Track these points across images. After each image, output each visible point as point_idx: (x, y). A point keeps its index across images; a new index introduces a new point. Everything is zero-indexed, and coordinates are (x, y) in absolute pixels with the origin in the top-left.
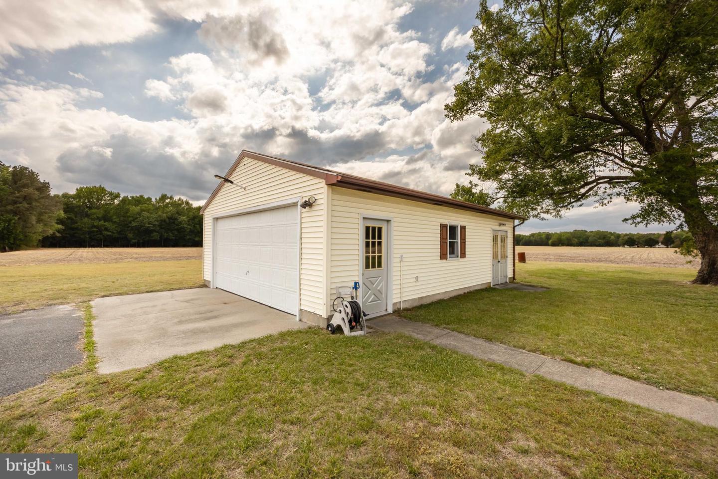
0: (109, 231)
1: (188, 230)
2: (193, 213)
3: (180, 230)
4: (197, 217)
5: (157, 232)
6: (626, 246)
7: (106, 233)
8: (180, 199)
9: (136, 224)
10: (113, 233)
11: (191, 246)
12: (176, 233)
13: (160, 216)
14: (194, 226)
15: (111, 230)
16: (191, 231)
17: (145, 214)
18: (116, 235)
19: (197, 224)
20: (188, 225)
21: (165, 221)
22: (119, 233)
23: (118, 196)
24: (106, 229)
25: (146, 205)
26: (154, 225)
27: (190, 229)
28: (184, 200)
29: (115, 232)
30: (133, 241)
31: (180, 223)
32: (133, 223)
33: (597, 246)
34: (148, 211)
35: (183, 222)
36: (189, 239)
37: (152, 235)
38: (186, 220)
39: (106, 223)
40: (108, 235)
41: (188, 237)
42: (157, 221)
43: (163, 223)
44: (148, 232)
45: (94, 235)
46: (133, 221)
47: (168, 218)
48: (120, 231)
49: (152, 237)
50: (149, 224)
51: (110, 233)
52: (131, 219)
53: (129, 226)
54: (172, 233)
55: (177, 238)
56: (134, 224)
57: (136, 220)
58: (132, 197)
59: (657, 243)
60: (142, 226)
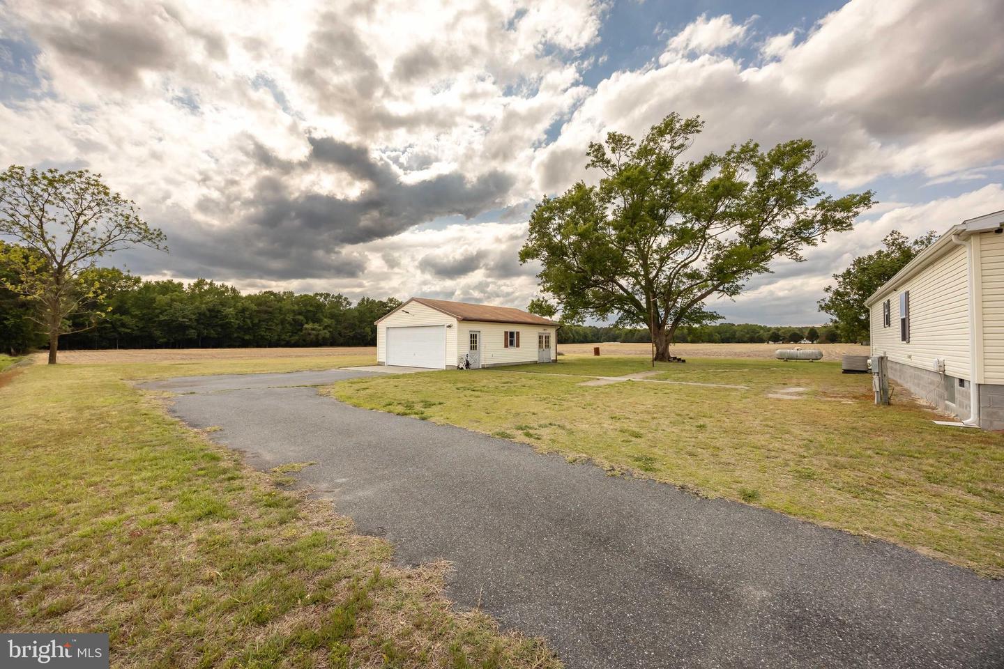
0: (127, 328)
1: (237, 326)
2: (243, 303)
3: (226, 326)
4: (248, 308)
5: (195, 329)
6: (770, 342)
7: (123, 330)
8: (223, 286)
9: (166, 318)
10: (133, 330)
11: (239, 347)
12: (220, 330)
13: (197, 308)
14: (244, 321)
15: (131, 327)
16: (239, 328)
17: (177, 305)
18: (136, 333)
19: (247, 318)
20: (236, 319)
21: (204, 314)
22: (141, 329)
23: (138, 281)
24: (123, 325)
25: (177, 293)
26: (190, 320)
27: (239, 324)
28: (230, 286)
29: (135, 328)
30: (161, 340)
31: (226, 316)
32: (161, 316)
34: (181, 301)
35: (230, 316)
36: (236, 338)
37: (187, 332)
38: (233, 313)
39: (123, 317)
40: (126, 333)
41: (236, 335)
42: (194, 314)
43: (202, 317)
44: (183, 328)
45: (106, 333)
46: (161, 313)
47: (209, 310)
48: (142, 328)
49: (188, 335)
50: (184, 318)
51: (129, 331)
52: (158, 311)
53: (155, 321)
54: (214, 330)
55: (220, 336)
56: (162, 318)
57: (165, 313)
58: (157, 283)
59: (802, 338)
60: (173, 321)
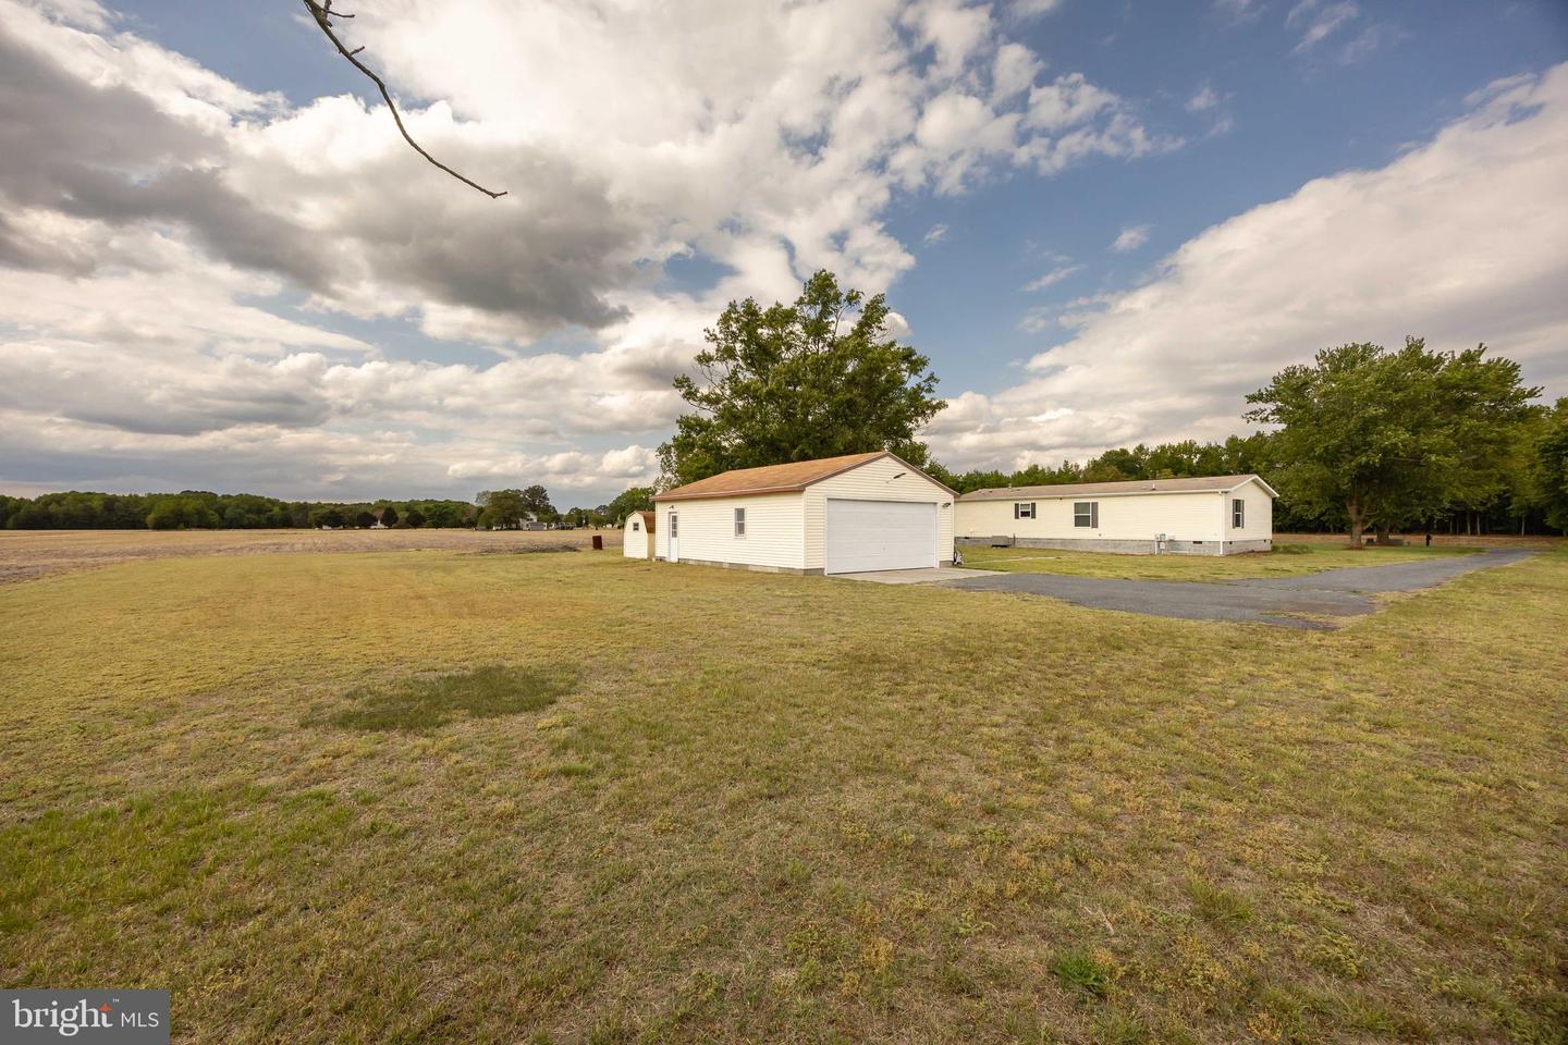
6: (324, 527)
33: (244, 527)
